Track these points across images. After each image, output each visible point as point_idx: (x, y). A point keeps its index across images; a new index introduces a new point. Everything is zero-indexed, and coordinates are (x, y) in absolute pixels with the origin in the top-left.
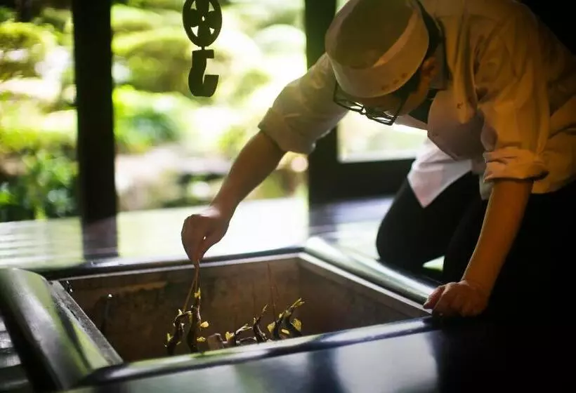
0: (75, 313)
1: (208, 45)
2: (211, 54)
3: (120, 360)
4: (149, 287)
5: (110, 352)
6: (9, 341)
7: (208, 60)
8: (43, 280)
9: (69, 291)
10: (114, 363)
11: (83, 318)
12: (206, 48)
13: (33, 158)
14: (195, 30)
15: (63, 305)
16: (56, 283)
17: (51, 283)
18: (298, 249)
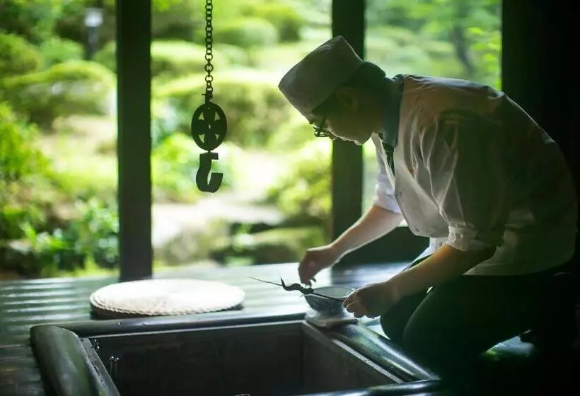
0: (97, 368)
1: (212, 150)
2: (216, 156)
7: (213, 161)
8: (74, 337)
9: (96, 348)
11: (103, 373)
12: (212, 151)
13: (86, 205)
15: (89, 362)
16: (87, 340)
17: (82, 340)
18: (302, 316)
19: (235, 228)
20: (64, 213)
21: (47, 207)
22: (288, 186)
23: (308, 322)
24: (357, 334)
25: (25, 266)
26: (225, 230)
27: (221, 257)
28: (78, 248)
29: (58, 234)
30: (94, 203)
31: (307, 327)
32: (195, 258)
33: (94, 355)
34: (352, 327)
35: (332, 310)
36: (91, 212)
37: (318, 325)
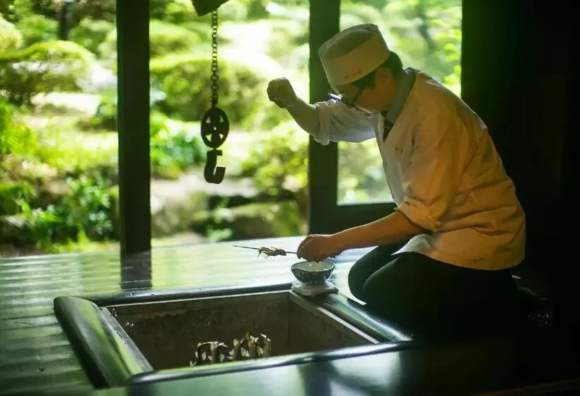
0: (120, 333)
1: (218, 147)
2: (220, 153)
3: (150, 368)
4: (173, 313)
5: (144, 363)
6: (72, 352)
7: (218, 157)
8: (94, 307)
9: (114, 316)
10: (147, 371)
11: (125, 338)
12: (217, 149)
13: (77, 181)
14: (209, 137)
16: (105, 309)
17: (101, 309)
18: (288, 286)
19: (214, 202)
20: (55, 189)
21: (39, 182)
22: (264, 163)
23: (293, 291)
24: (337, 302)
25: (21, 238)
26: (205, 205)
27: (201, 229)
28: (70, 221)
29: (51, 208)
30: (84, 180)
31: (293, 295)
32: (178, 230)
33: (114, 321)
34: (333, 296)
35: (315, 282)
36: (82, 188)
37: (303, 294)
